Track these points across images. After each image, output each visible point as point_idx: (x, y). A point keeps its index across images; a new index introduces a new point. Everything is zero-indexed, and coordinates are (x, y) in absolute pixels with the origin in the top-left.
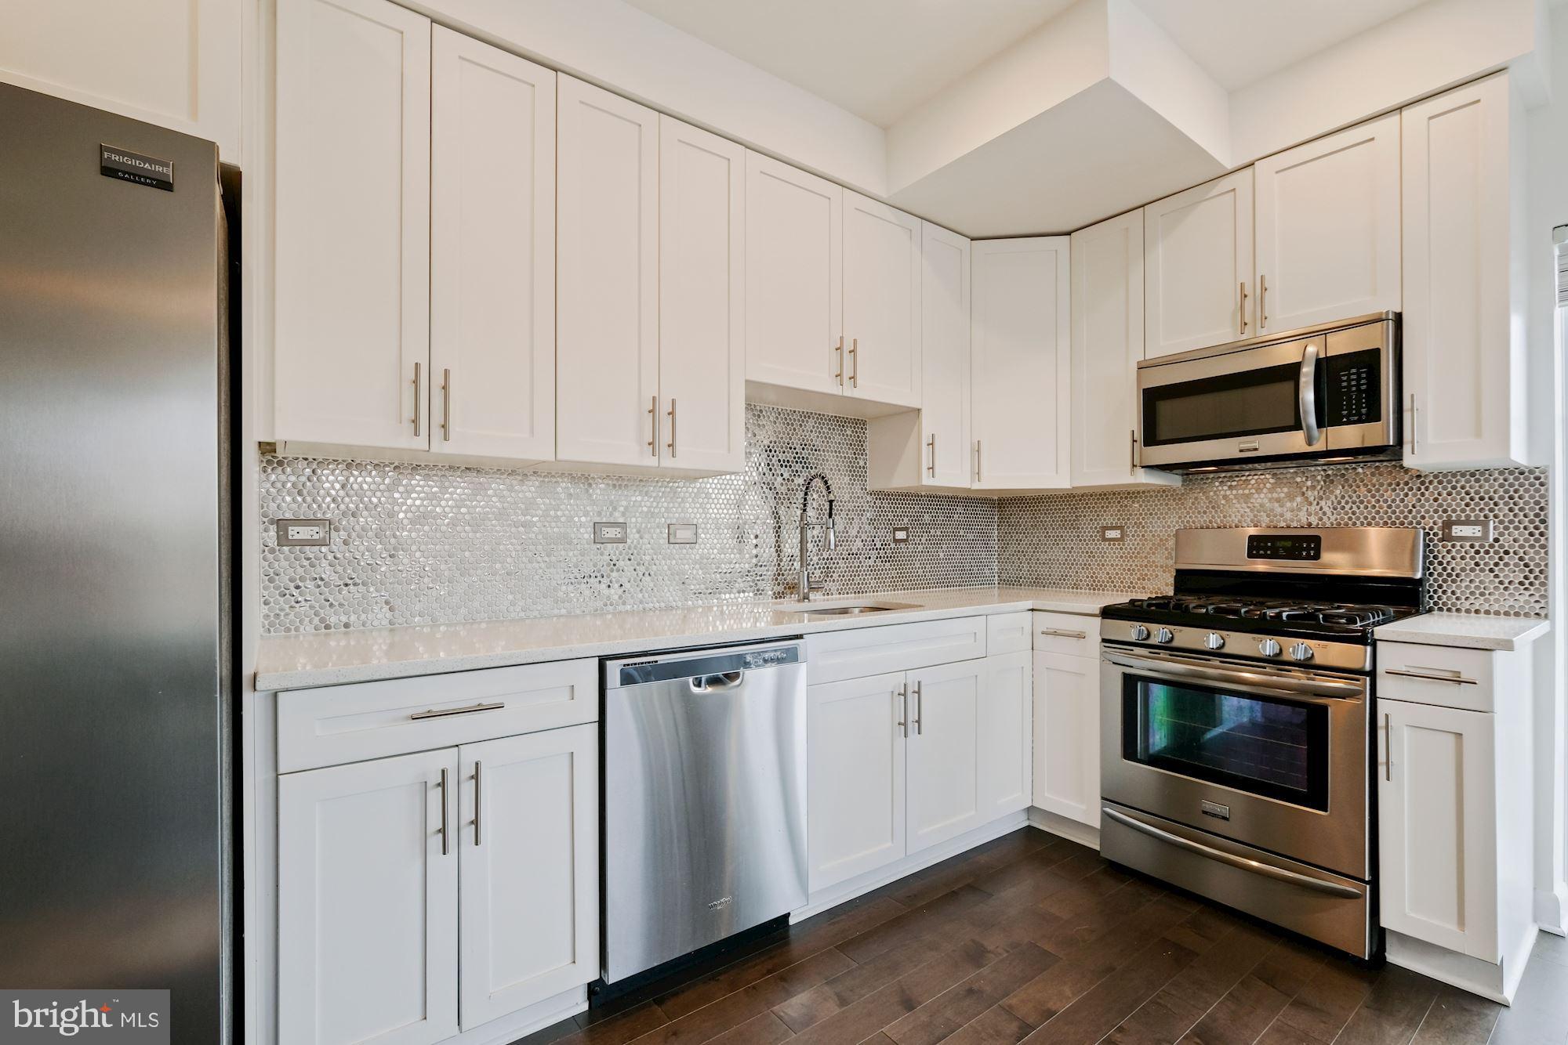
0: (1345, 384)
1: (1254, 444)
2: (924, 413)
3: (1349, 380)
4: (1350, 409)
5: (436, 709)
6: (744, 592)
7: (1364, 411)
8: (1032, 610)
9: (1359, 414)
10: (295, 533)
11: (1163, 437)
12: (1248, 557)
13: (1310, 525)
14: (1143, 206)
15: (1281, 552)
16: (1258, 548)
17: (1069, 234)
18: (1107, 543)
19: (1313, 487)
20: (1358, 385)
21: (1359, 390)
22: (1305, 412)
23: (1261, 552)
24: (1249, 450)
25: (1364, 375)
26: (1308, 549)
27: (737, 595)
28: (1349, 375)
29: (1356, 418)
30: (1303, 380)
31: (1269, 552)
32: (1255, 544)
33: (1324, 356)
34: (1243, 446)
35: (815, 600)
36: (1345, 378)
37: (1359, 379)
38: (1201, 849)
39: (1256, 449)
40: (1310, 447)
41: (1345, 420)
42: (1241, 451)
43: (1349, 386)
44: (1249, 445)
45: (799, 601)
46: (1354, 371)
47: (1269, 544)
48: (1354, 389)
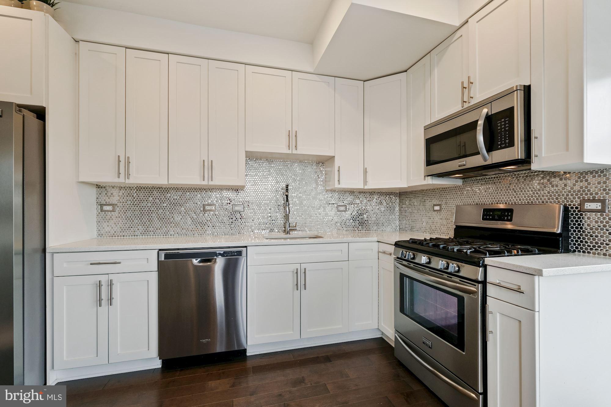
0: (499, 128)
1: (464, 163)
2: (336, 158)
3: (501, 126)
4: (501, 141)
5: (101, 262)
6: (265, 230)
7: (507, 141)
8: (379, 242)
9: (505, 143)
10: (105, 208)
12: (482, 220)
14: (430, 52)
15: (496, 217)
16: (487, 215)
17: (406, 71)
18: (435, 212)
20: (505, 128)
21: (505, 130)
22: (480, 146)
23: (488, 217)
24: (462, 166)
25: (507, 122)
26: (507, 216)
27: (262, 231)
28: (501, 123)
29: (504, 145)
30: (478, 128)
31: (491, 217)
32: (485, 213)
33: (491, 114)
35: (292, 234)
36: (499, 125)
37: (505, 124)
39: (464, 165)
40: (485, 162)
41: (499, 147)
42: (459, 166)
43: (501, 129)
44: (461, 163)
45: (285, 234)
46: (503, 120)
47: (491, 213)
48: (503, 130)
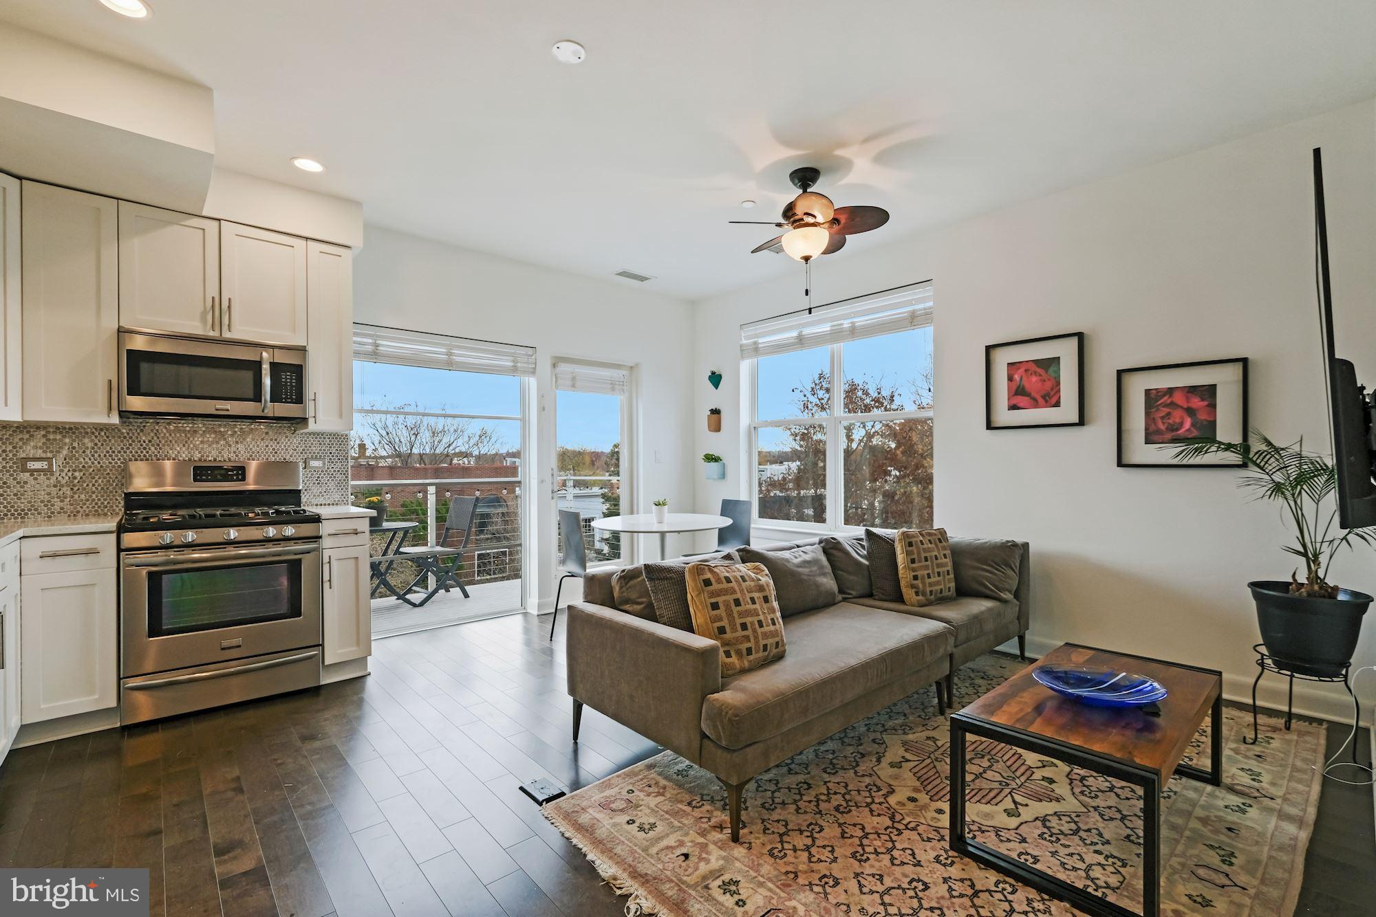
0: (284, 380)
1: (227, 407)
3: (286, 378)
4: (287, 395)
7: (294, 397)
8: (23, 538)
9: (292, 399)
11: (143, 390)
12: (193, 481)
13: (229, 459)
15: (218, 477)
16: (201, 475)
17: (19, 178)
19: (232, 435)
20: (291, 382)
21: (291, 385)
22: (265, 393)
23: (204, 477)
24: (222, 410)
25: (294, 377)
26: (238, 475)
28: (286, 375)
29: (289, 400)
30: (263, 372)
32: (198, 472)
33: (274, 362)
34: (218, 407)
36: (284, 377)
37: (291, 379)
38: (195, 677)
39: (228, 410)
40: (264, 413)
41: (284, 400)
42: (217, 410)
43: (286, 382)
44: (223, 407)
46: (288, 374)
48: (289, 384)
